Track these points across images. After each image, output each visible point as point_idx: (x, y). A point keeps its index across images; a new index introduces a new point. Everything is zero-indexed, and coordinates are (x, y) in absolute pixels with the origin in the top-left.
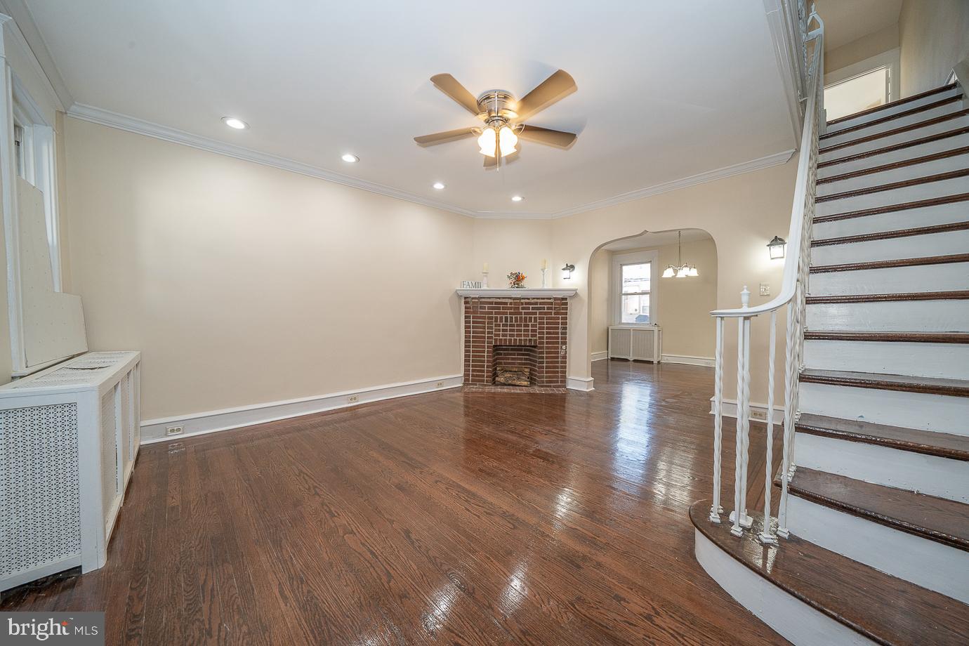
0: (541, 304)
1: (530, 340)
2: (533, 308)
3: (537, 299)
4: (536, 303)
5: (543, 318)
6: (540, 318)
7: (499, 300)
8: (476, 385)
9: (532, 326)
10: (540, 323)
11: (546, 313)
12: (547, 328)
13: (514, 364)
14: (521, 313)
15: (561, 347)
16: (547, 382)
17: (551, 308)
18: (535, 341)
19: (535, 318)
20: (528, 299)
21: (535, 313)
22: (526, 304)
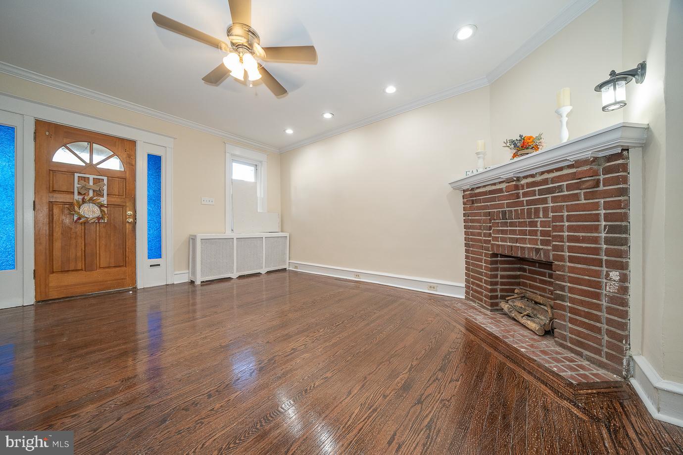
0: (553, 180)
1: (538, 251)
2: (541, 192)
3: (549, 172)
4: (545, 182)
5: (560, 209)
6: (554, 209)
7: (494, 188)
8: (475, 302)
9: (543, 224)
10: (555, 219)
11: (565, 198)
12: (570, 228)
13: (544, 290)
14: (521, 204)
15: (607, 275)
16: (572, 341)
17: (577, 186)
18: (546, 252)
19: (546, 210)
20: (532, 176)
21: (544, 201)
22: (529, 185)
